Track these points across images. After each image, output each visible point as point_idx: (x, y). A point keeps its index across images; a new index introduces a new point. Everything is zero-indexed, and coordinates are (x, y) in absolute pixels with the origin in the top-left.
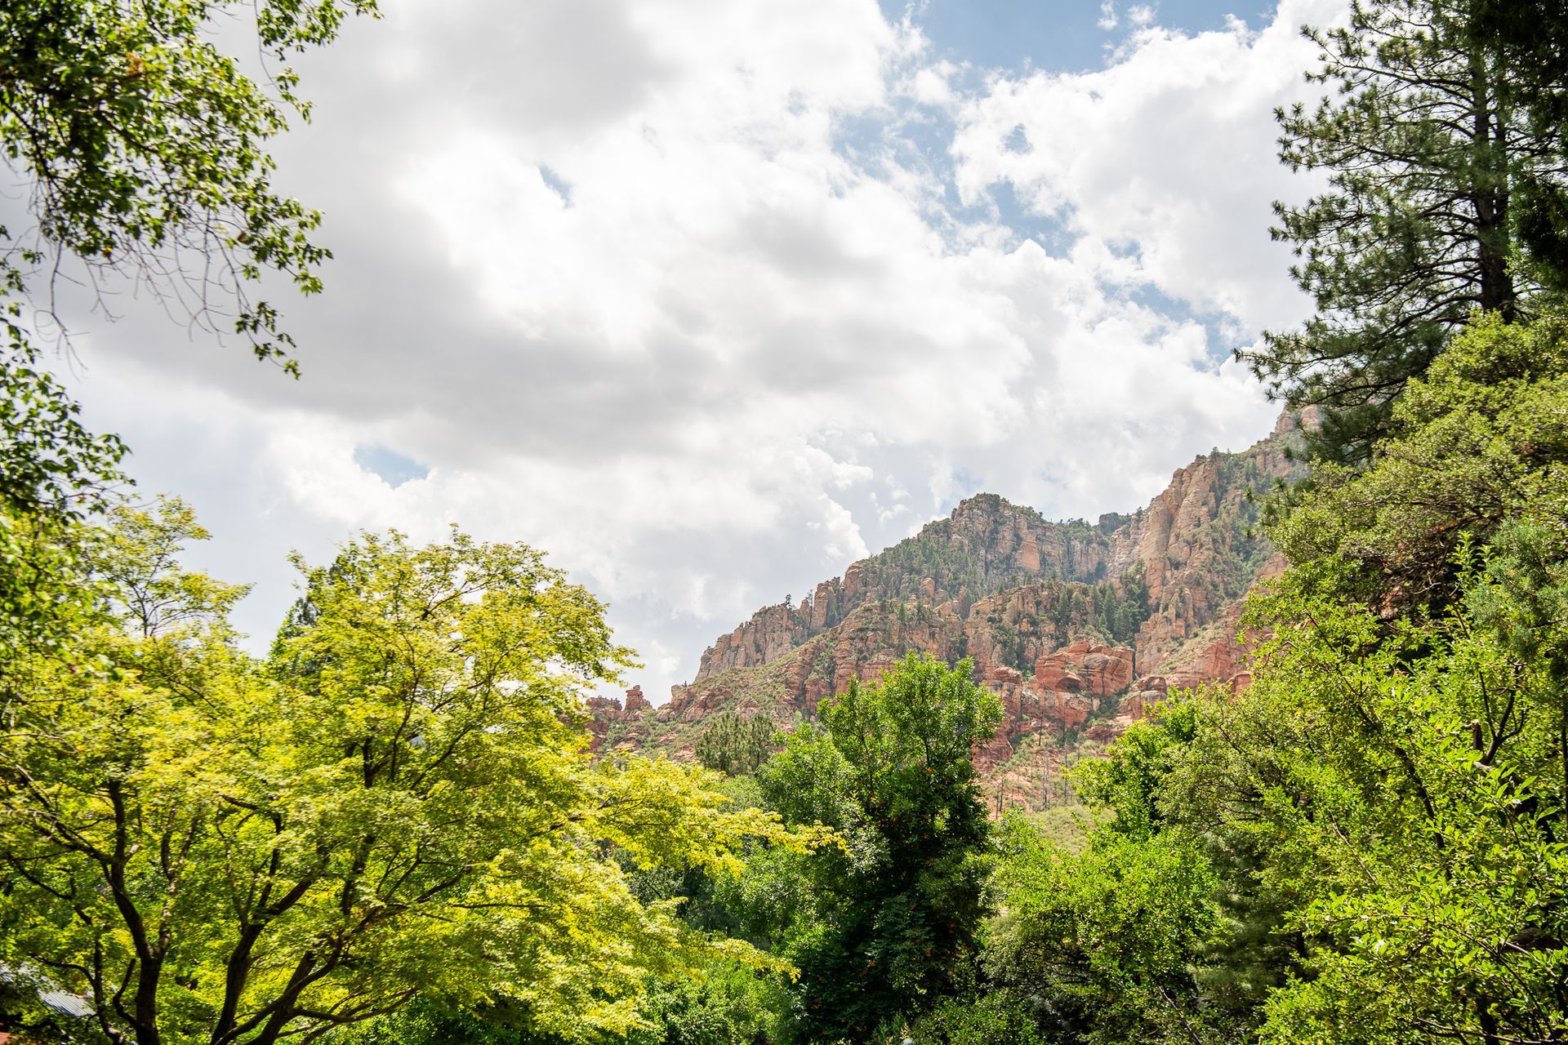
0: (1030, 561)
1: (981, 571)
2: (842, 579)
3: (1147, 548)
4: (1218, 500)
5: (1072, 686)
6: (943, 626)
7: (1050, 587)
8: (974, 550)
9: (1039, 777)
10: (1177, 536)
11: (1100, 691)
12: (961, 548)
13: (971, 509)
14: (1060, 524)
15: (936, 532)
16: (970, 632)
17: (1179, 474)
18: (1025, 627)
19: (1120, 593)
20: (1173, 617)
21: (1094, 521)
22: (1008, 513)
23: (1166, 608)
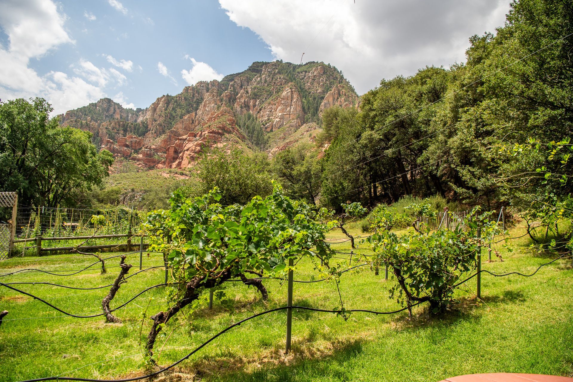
0: (117, 116)
1: (104, 118)
2: (65, 115)
3: (148, 115)
4: (167, 106)
5: (127, 146)
6: (92, 128)
7: (123, 122)
8: (103, 112)
9: (116, 168)
10: (156, 114)
11: (134, 148)
12: (99, 111)
13: (103, 101)
14: (126, 109)
15: (93, 106)
16: (100, 131)
17: (158, 99)
18: (115, 131)
19: (141, 126)
20: (154, 133)
21: (135, 110)
22: (113, 104)
23: (152, 130)
